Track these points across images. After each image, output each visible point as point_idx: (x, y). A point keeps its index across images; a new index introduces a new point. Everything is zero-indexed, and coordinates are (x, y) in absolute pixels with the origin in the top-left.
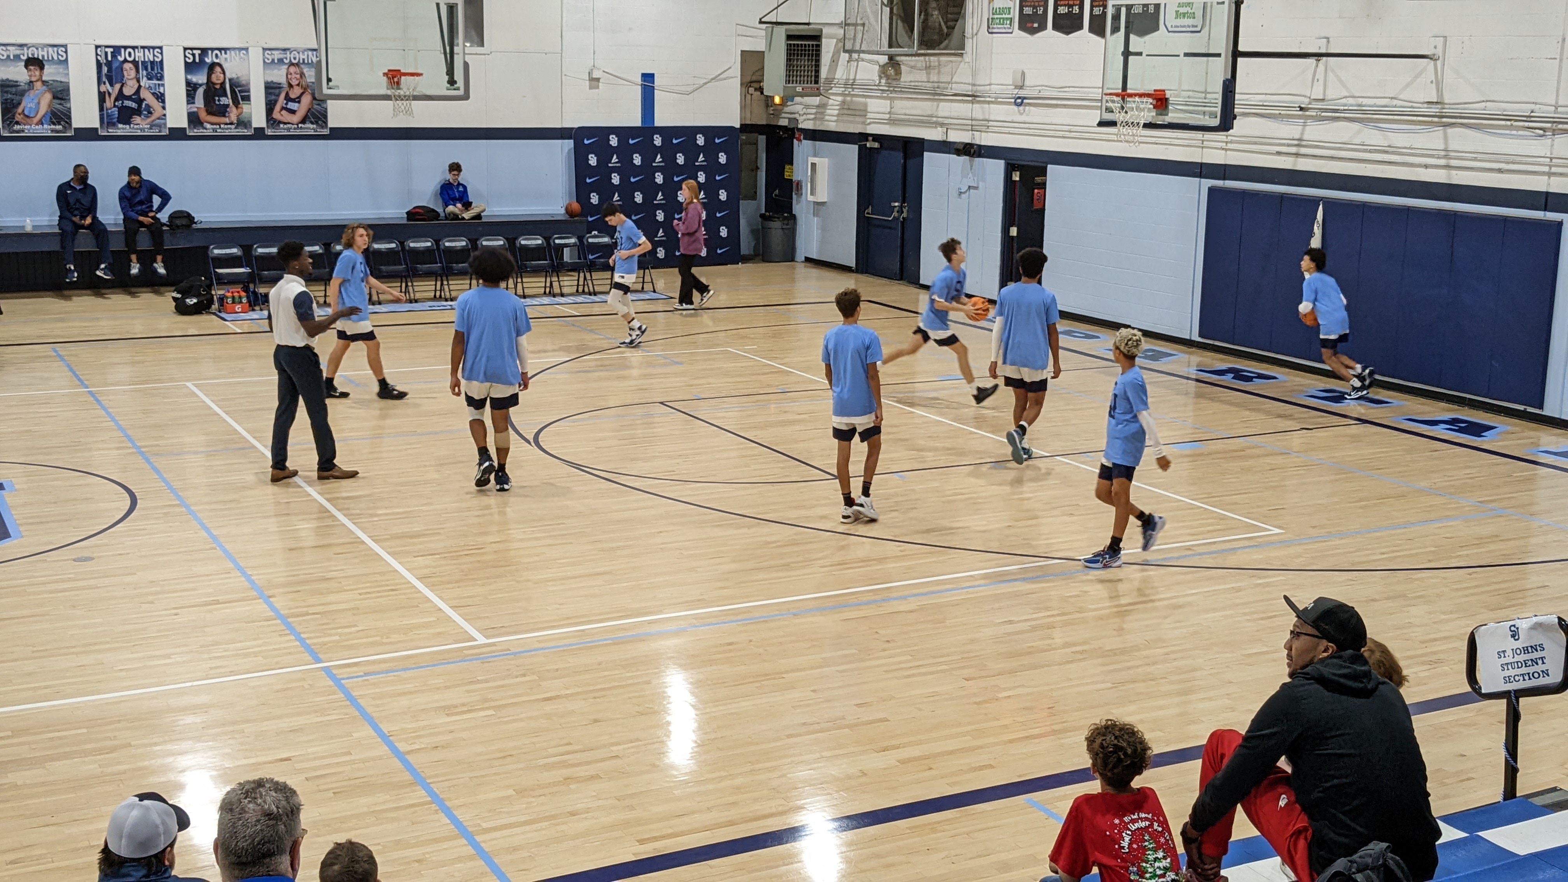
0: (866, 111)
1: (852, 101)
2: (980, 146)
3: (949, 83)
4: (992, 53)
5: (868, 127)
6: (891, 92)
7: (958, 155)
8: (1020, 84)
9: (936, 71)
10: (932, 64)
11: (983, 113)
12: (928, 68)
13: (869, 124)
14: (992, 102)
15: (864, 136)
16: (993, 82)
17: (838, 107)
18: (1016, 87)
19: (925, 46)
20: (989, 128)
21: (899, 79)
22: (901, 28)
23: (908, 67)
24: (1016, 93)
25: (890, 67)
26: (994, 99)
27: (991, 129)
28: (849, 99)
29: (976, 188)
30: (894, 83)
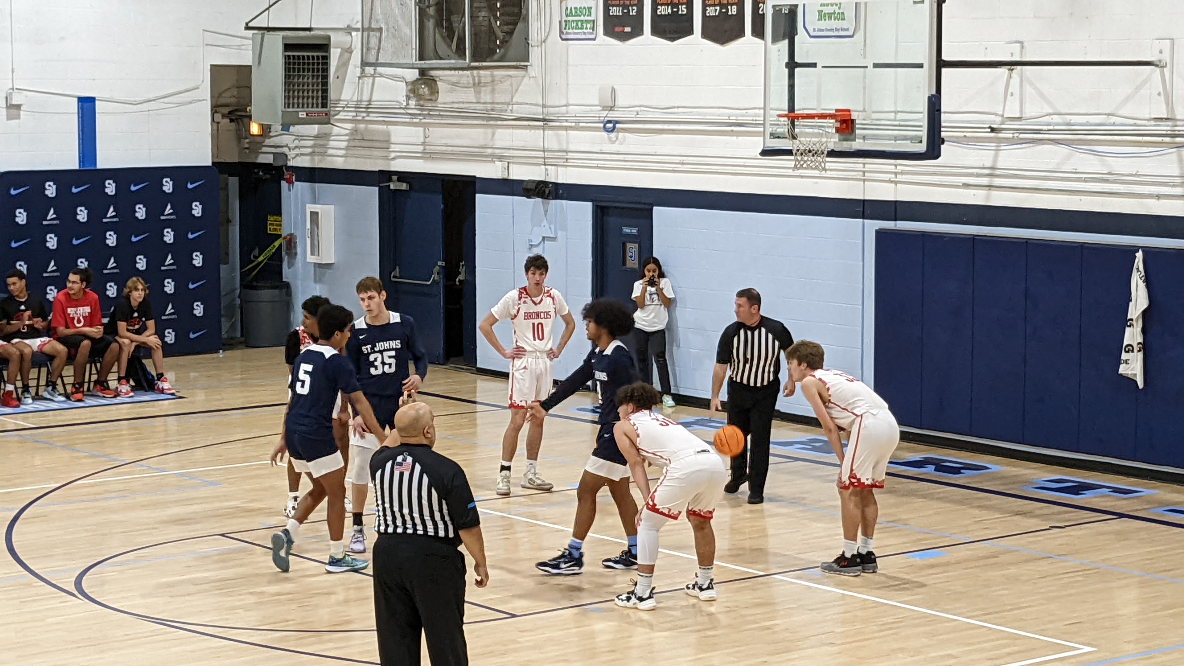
0: (388, 141)
1: (366, 129)
2: (556, 185)
3: (508, 104)
4: (567, 65)
5: (393, 162)
6: (425, 116)
7: (529, 197)
8: (609, 104)
9: (489, 89)
10: (483, 80)
11: (559, 142)
12: (477, 85)
13: (394, 159)
14: (571, 128)
15: (387, 175)
16: (570, 102)
17: (347, 138)
18: (604, 108)
19: (475, 57)
20: (569, 161)
21: (436, 100)
22: (437, 35)
23: (449, 84)
24: (605, 115)
25: (422, 84)
26: (573, 124)
27: (571, 162)
28: (362, 126)
29: (554, 239)
30: (429, 105)
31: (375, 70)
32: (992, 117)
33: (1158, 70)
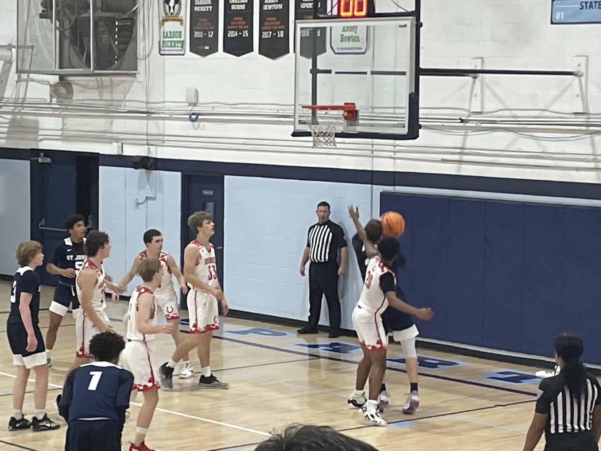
0: (37, 128)
1: (22, 119)
2: (156, 159)
3: (122, 101)
4: (164, 73)
5: (40, 143)
6: (64, 110)
7: (136, 168)
8: (194, 101)
9: (109, 90)
10: (105, 84)
11: (158, 129)
12: (100, 87)
13: (41, 140)
14: (166, 118)
15: (36, 152)
16: (167, 99)
17: (7, 125)
18: (190, 104)
19: (98, 66)
20: (165, 142)
21: (72, 97)
22: (72, 50)
23: (80, 86)
24: (190, 109)
25: (61, 86)
26: (168, 116)
27: (166, 143)
28: (19, 117)
29: (154, 199)
30: (66, 101)
31: (28, 76)
32: (462, 112)
33: (577, 79)
